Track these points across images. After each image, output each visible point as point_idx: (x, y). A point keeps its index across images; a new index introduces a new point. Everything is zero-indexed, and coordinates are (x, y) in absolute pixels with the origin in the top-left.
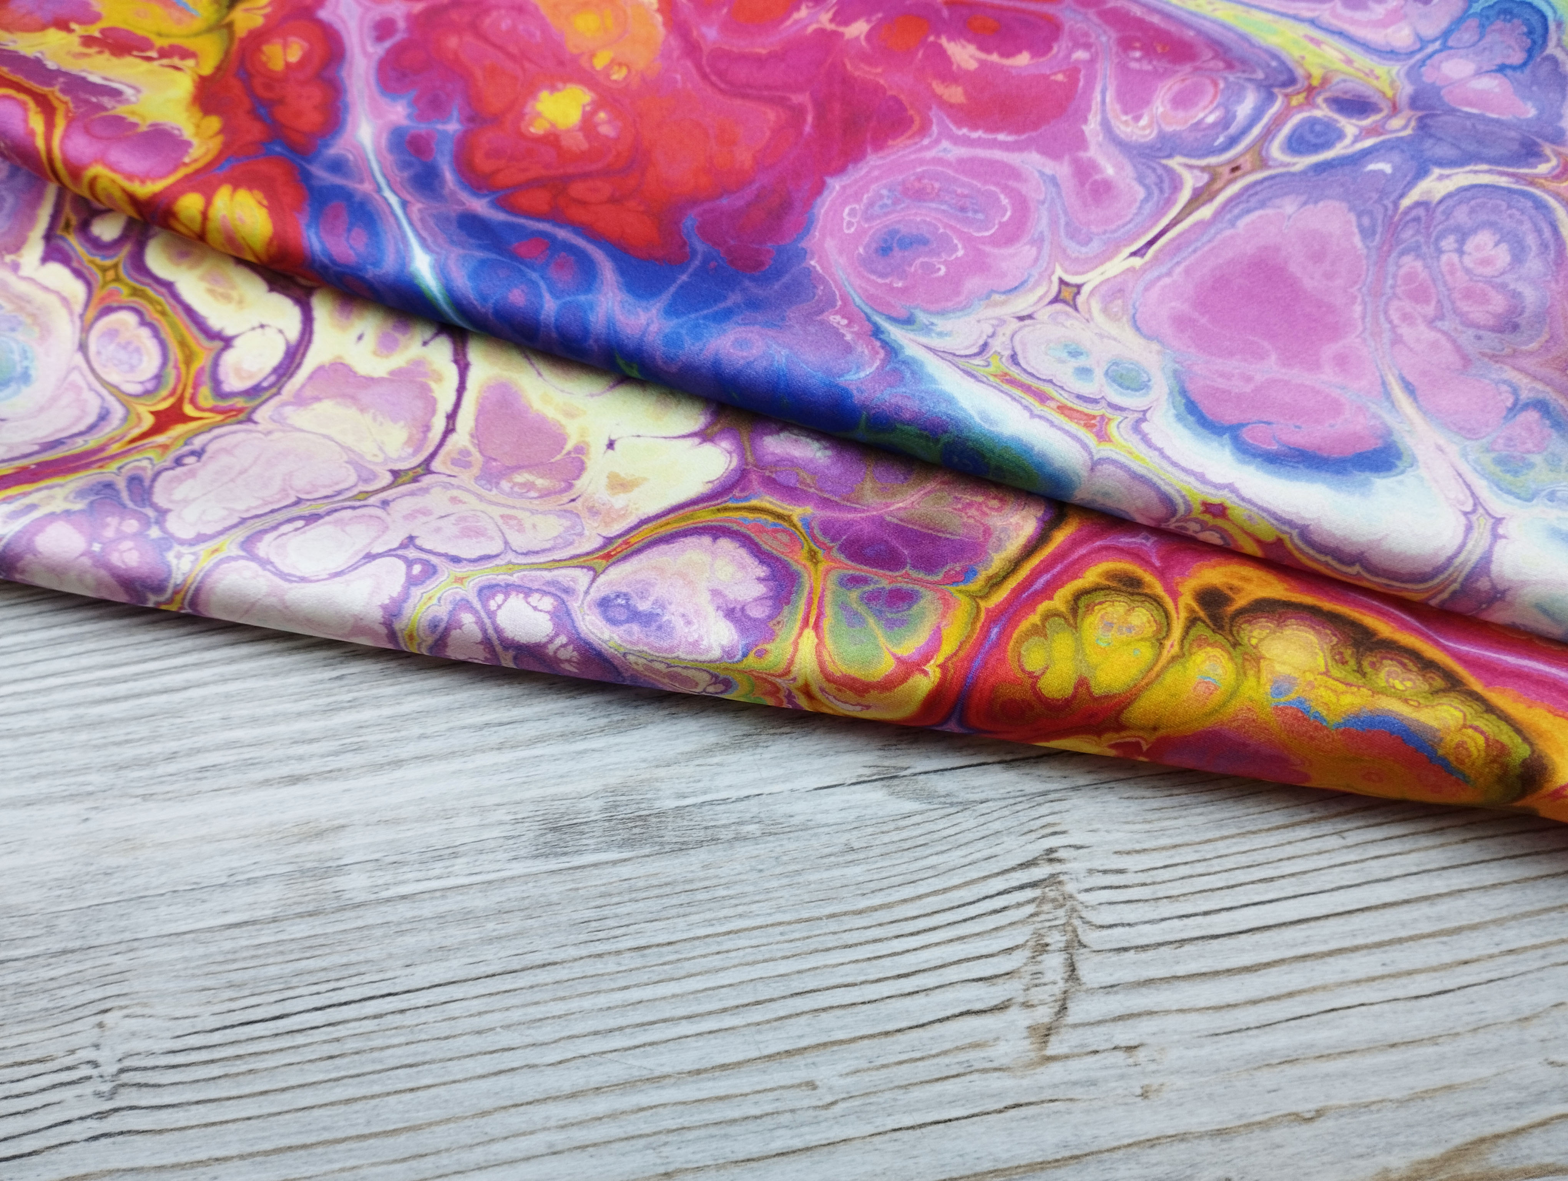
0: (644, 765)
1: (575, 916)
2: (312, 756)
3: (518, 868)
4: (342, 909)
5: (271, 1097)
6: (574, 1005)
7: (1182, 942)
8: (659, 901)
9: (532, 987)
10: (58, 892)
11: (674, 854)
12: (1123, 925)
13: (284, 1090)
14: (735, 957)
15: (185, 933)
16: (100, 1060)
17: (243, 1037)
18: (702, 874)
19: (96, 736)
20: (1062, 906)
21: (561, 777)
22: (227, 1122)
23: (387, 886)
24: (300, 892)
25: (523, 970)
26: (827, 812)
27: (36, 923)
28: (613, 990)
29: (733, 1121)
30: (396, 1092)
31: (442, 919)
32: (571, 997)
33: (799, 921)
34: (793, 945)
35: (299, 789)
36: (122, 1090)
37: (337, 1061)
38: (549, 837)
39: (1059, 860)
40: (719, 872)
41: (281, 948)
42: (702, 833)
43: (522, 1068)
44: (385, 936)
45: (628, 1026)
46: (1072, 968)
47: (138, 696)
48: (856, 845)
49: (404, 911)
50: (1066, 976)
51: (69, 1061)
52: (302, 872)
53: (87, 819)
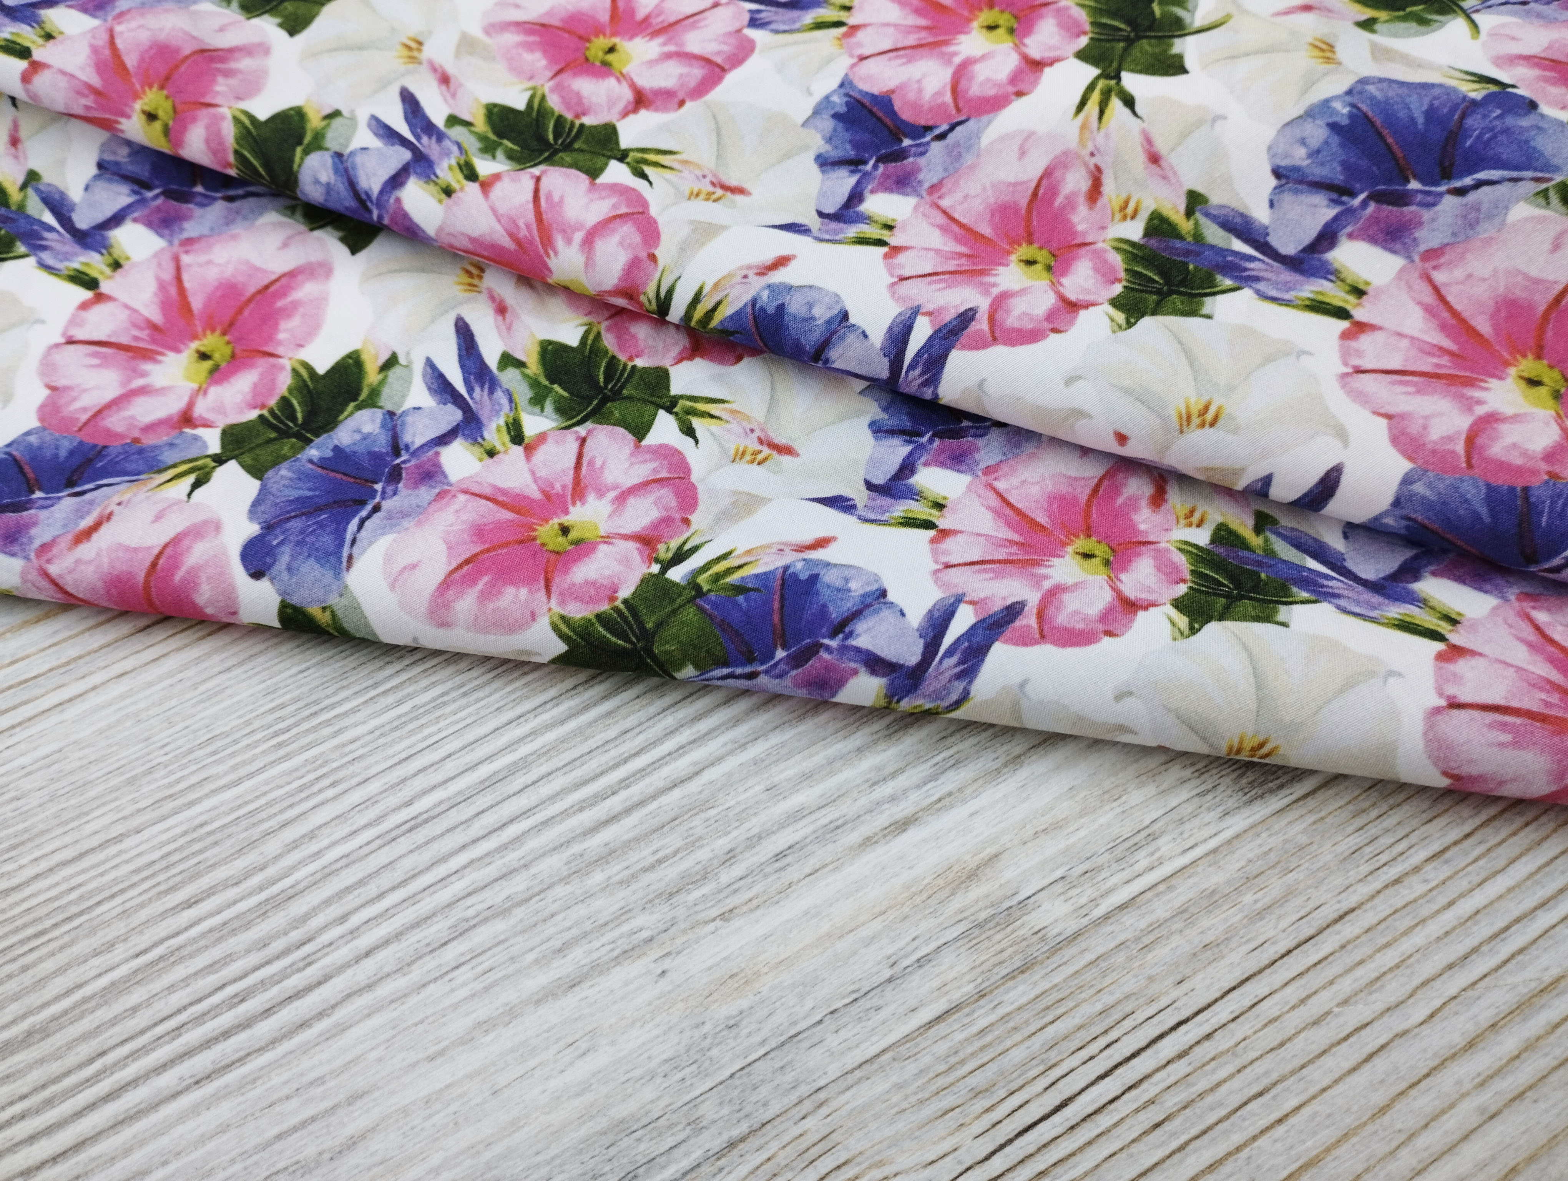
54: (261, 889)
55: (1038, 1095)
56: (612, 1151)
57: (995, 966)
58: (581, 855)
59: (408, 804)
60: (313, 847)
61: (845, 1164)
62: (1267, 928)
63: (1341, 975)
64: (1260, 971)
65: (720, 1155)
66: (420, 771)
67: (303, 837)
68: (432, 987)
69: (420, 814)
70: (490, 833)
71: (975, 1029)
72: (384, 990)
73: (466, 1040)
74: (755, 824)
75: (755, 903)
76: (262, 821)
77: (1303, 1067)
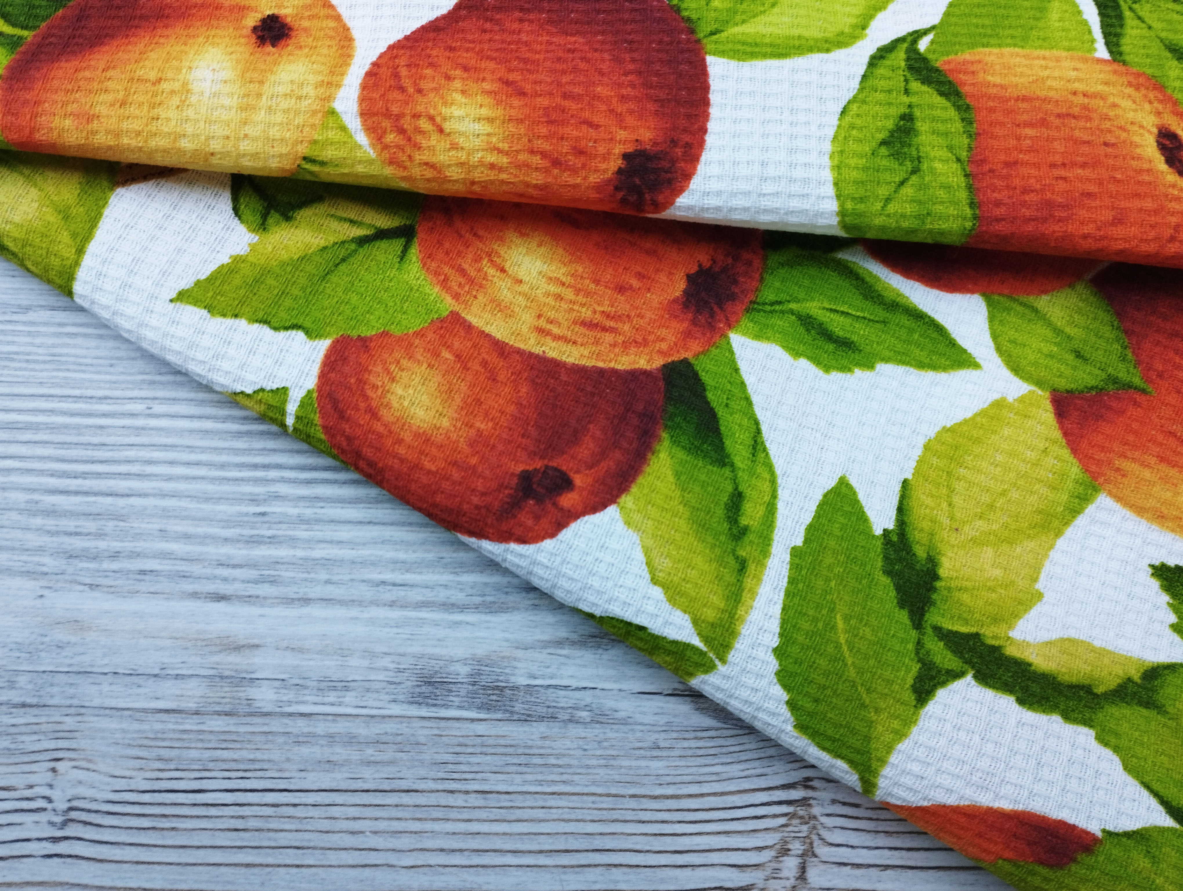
0: (506, 644)
1: (436, 756)
2: (234, 580)
3: (396, 710)
4: (252, 714)
5: (188, 851)
6: (428, 826)
7: (887, 867)
8: (504, 758)
9: (397, 806)
10: (17, 654)
11: (520, 723)
12: (847, 846)
13: (198, 847)
14: (555, 814)
15: (123, 709)
16: (54, 797)
17: (168, 802)
18: (540, 743)
19: (50, 523)
20: (806, 823)
21: (439, 640)
22: (153, 863)
23: (290, 703)
24: (218, 694)
25: (390, 791)
26: (644, 713)
28: (459, 820)
30: (285, 866)
31: (331, 738)
32: (426, 819)
33: (608, 795)
34: (600, 812)
35: (222, 606)
36: (70, 824)
37: (241, 834)
38: (424, 689)
39: (813, 788)
40: (553, 744)
41: (201, 737)
42: (545, 710)
43: (383, 865)
44: (285, 743)
45: (468, 850)
46: (803, 869)
47: (86, 493)
48: (662, 745)
49: (301, 726)
50: (797, 875)
51: (28, 793)
52: (221, 677)
53: (41, 596)
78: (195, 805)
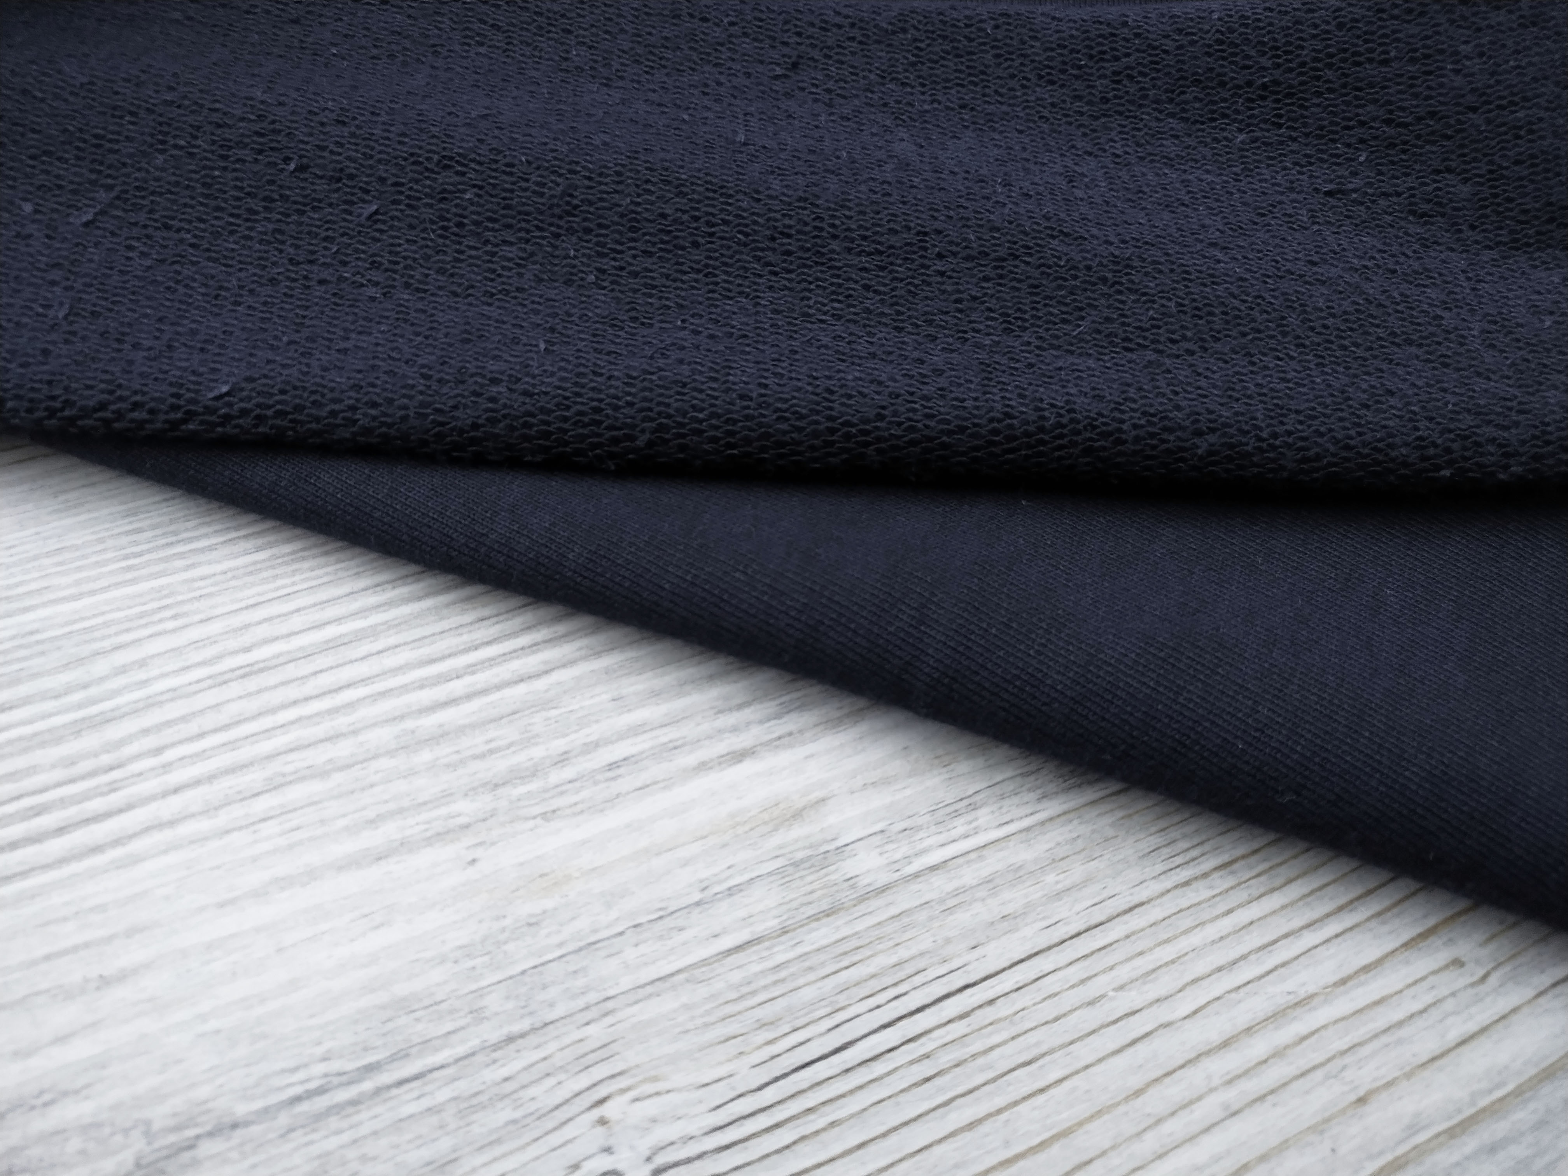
2: (747, 725)
3: (1053, 807)
4: (864, 898)
5: (872, 1148)
6: (1184, 944)
9: (1127, 937)
10: (470, 963)
13: (884, 1135)
15: (672, 975)
17: (805, 1085)
19: (444, 751)
23: (907, 860)
24: (802, 891)
25: (1109, 920)
27: (452, 1012)
29: (1400, 1024)
30: (1024, 1099)
31: (990, 884)
32: (1176, 937)
35: (747, 766)
37: (937, 1081)
41: (807, 964)
43: (1157, 1029)
45: (1250, 953)
47: (484, 692)
49: (940, 884)
52: (796, 864)
53: (474, 861)
54: (80, 706)
55: (822, 1035)
56: (390, 1026)
57: (802, 905)
58: (413, 732)
59: (247, 650)
60: (142, 675)
61: (620, 1074)
62: (1062, 909)
63: (1121, 963)
64: (1049, 948)
65: (496, 1047)
66: (266, 620)
67: (134, 663)
68: (236, 834)
69: (257, 662)
70: (324, 694)
71: (770, 964)
72: (185, 830)
73: (259, 894)
74: (594, 732)
75: (579, 807)
76: (94, 640)
77: (1071, 1043)
78: (847, 1071)
